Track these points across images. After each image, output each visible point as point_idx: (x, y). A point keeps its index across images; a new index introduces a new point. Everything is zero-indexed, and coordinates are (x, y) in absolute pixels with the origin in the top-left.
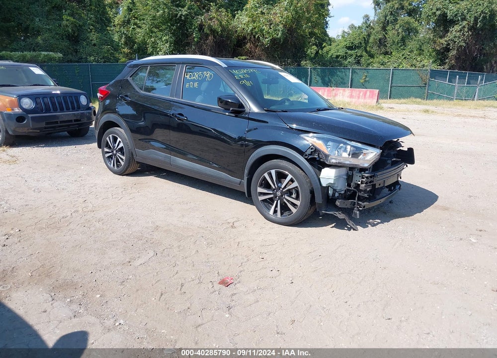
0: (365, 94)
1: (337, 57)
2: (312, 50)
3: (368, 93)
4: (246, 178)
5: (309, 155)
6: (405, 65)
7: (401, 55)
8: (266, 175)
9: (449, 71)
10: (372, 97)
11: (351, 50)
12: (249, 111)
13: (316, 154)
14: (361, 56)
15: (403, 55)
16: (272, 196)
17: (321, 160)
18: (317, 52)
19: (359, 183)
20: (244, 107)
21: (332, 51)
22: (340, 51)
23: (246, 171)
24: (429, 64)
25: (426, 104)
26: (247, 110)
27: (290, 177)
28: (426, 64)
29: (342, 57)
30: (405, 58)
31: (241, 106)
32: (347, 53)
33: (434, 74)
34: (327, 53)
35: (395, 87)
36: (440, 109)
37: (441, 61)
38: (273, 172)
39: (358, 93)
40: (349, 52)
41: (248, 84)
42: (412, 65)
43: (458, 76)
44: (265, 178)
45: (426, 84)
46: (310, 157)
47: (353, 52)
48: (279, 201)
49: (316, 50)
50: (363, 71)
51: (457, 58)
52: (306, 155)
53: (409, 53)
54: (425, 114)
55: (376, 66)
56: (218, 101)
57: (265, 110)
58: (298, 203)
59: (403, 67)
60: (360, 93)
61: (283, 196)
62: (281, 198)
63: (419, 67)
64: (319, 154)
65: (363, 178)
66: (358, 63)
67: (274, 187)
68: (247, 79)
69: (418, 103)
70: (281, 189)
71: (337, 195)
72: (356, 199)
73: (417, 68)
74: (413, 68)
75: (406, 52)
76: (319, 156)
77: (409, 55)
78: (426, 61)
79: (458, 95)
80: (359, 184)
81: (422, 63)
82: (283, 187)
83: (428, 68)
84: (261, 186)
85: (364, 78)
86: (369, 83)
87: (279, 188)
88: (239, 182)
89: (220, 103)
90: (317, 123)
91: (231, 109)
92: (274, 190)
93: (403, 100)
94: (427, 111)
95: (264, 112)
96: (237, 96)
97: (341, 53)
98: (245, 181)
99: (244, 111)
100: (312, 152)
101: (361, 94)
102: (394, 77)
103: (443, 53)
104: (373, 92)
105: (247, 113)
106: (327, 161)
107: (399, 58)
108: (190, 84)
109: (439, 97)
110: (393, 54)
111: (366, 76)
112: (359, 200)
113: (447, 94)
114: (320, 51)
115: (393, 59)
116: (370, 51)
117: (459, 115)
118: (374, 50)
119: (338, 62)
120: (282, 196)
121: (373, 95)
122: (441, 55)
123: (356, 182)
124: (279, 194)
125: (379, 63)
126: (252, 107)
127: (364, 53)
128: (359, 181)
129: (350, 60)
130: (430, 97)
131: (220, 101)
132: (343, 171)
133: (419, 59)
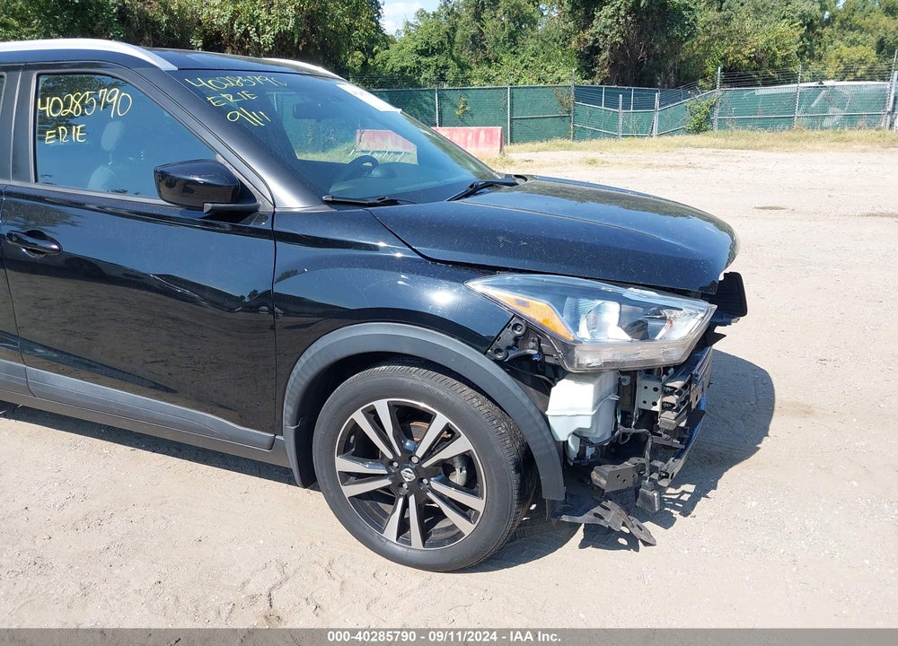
0: (477, 137)
1: (403, 69)
2: (355, 60)
3: (482, 135)
4: (290, 429)
5: (509, 348)
6: (528, 80)
7: (519, 62)
8: (359, 417)
9: (604, 86)
10: (490, 140)
11: (427, 56)
12: (270, 208)
13: (532, 344)
14: (446, 67)
15: (522, 62)
16: (386, 482)
17: (548, 360)
18: (365, 64)
19: (657, 408)
20: (251, 197)
21: (393, 60)
22: (407, 58)
23: (289, 410)
24: (569, 76)
25: (581, 149)
26: (265, 206)
27: (441, 421)
28: (562, 77)
29: (413, 70)
30: (526, 67)
31: (242, 193)
32: (420, 62)
33: (583, 94)
34: (384, 62)
35: (519, 121)
36: (606, 156)
37: (588, 70)
38: (382, 407)
39: (463, 135)
40: (424, 60)
41: (255, 119)
42: (539, 79)
43: (621, 96)
44: (355, 428)
45: (569, 112)
46: (512, 354)
47: (430, 59)
48: (412, 499)
49: (361, 58)
50: (459, 93)
51: (613, 66)
52: (498, 351)
53: (532, 59)
54: (592, 167)
55: (476, 83)
56: (158, 183)
57: (327, 202)
58: (477, 504)
59: (525, 83)
60: (467, 135)
61: (425, 481)
62: (416, 487)
63: (551, 82)
64: (539, 341)
65: (666, 394)
66: (442, 78)
67: (390, 456)
68: (249, 106)
69: (569, 148)
70: (415, 460)
71: (590, 451)
72: (647, 454)
73: (547, 85)
74: (542, 85)
75: (526, 56)
76: (540, 350)
77: (532, 61)
78: (561, 71)
79: (626, 129)
80: (656, 413)
81: (556, 75)
82: (420, 452)
83: (570, 83)
84: (345, 450)
85: (462, 106)
86: (472, 115)
87: (409, 454)
88: (267, 442)
89: (164, 189)
90: (512, 236)
91: (208, 206)
92: (391, 463)
93: (539, 145)
94: (593, 162)
95: (325, 209)
96: (221, 160)
97: (410, 62)
98: (288, 438)
99: (255, 210)
100: (516, 339)
101: (470, 138)
102: (515, 101)
103: (587, 57)
104: (491, 131)
105: (264, 217)
106: (571, 363)
107: (516, 67)
108: (57, 134)
109: (595, 135)
110: (505, 60)
111: (466, 103)
112: (654, 456)
113: (606, 128)
114: (370, 61)
115: (505, 70)
116: (459, 58)
117: (649, 166)
118: (465, 56)
119: (405, 79)
120: (421, 480)
121: (491, 139)
122: (588, 59)
123: (645, 407)
124: (408, 475)
125: (481, 77)
126: (282, 197)
127: (451, 62)
128: (655, 404)
129: (427, 76)
130: (579, 135)
131: (165, 180)
132: (609, 381)
133: (549, 68)
